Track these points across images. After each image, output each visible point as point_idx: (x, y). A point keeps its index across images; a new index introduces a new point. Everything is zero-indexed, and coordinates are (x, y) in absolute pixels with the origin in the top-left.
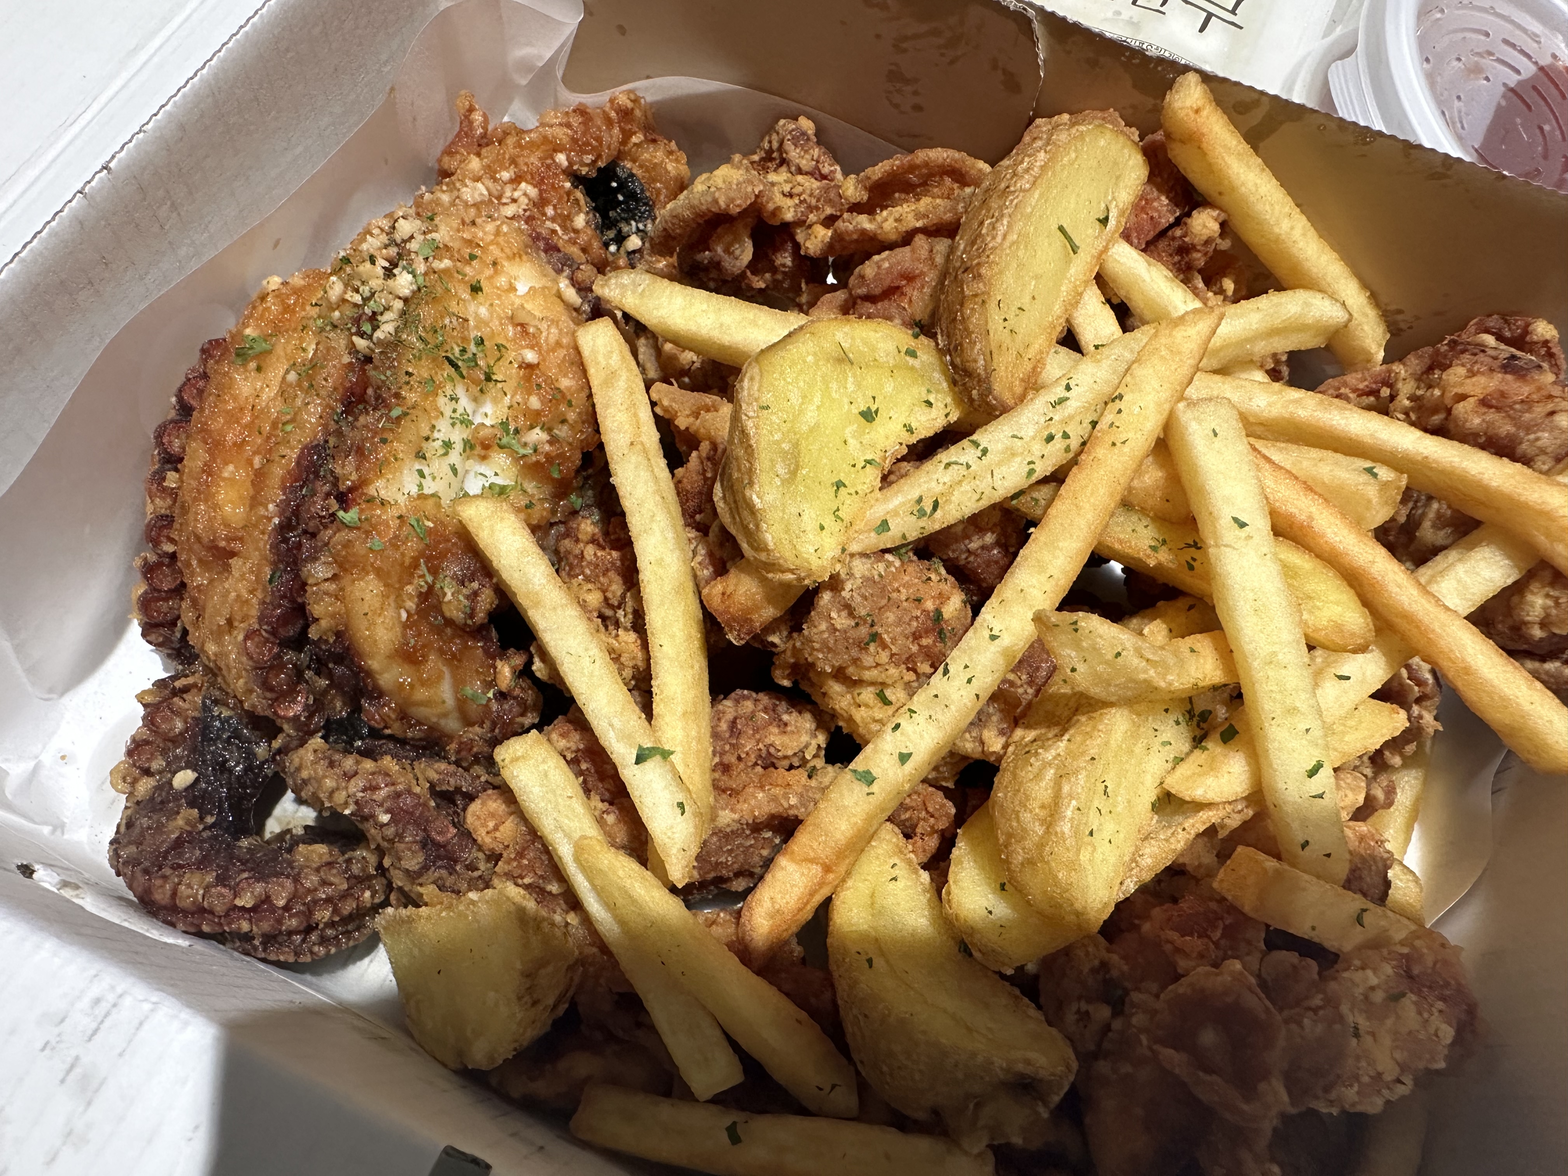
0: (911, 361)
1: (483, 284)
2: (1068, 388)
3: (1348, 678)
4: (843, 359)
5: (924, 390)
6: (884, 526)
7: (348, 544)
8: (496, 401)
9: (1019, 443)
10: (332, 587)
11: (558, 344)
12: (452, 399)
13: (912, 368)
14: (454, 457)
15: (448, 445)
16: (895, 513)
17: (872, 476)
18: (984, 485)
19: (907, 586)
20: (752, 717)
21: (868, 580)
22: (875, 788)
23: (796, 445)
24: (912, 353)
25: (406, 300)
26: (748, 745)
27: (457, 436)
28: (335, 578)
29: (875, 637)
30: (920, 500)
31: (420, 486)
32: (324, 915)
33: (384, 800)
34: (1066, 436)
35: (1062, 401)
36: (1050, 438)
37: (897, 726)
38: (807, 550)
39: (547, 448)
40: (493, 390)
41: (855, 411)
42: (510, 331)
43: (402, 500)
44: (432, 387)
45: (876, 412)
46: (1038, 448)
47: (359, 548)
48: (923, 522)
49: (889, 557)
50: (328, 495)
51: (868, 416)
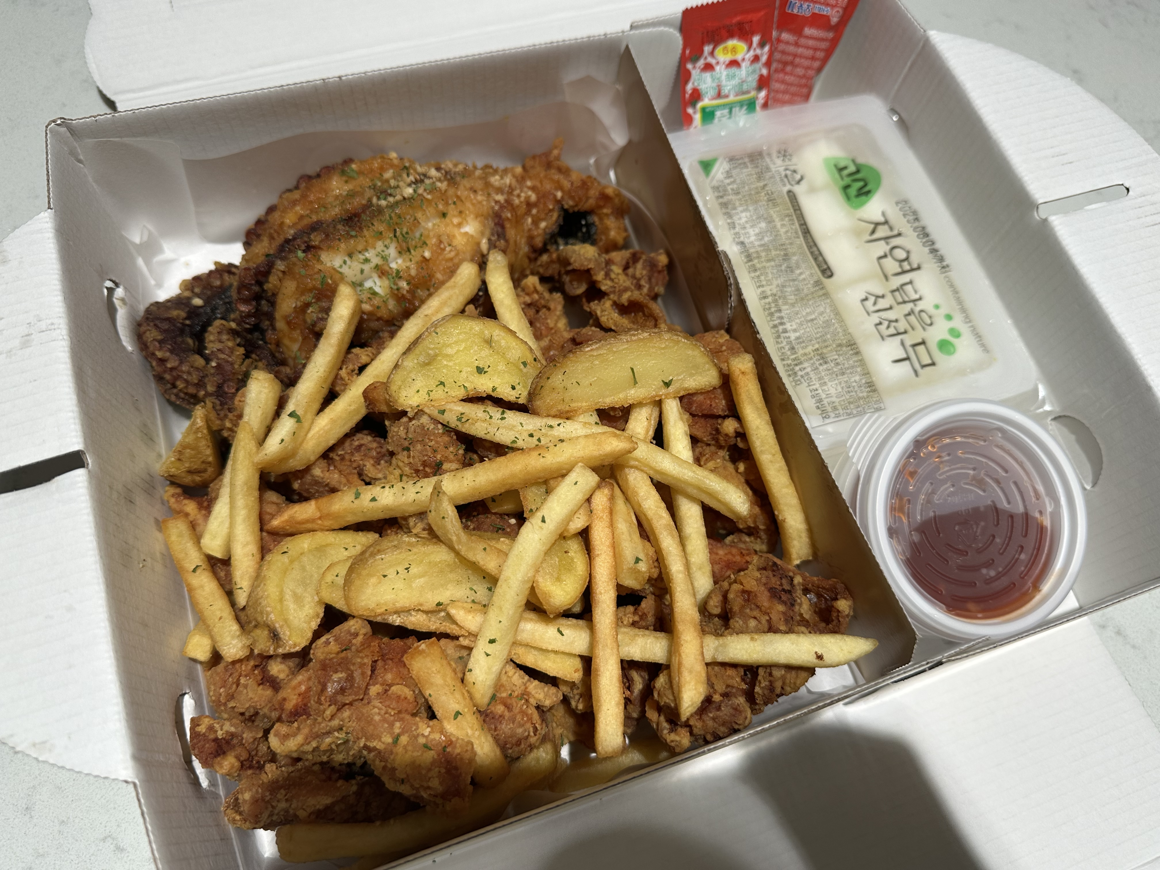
0: (522, 366)
1: (449, 216)
2: (559, 425)
3: (563, 635)
4: (489, 342)
5: (518, 381)
6: (443, 412)
7: (294, 264)
8: (404, 261)
9: (520, 428)
10: (281, 275)
11: (451, 259)
12: (386, 246)
13: (521, 370)
14: (367, 267)
15: (367, 261)
16: (451, 410)
17: (461, 393)
18: (492, 430)
19: (437, 442)
20: (370, 449)
21: (423, 426)
22: (356, 502)
23: (436, 355)
24: (525, 364)
25: (404, 198)
26: (357, 457)
27: (376, 261)
28: (284, 272)
29: (408, 449)
30: (462, 414)
31: (341, 267)
32: (180, 385)
33: (221, 359)
34: (539, 440)
35: (551, 427)
36: (531, 435)
37: (384, 487)
38: (403, 393)
39: (405, 292)
40: (406, 256)
41: (476, 363)
42: (434, 241)
43: (329, 264)
44: (380, 235)
45: (485, 372)
46: (525, 435)
47: (296, 270)
48: (458, 423)
49: (440, 426)
50: (306, 242)
51: (480, 370)
